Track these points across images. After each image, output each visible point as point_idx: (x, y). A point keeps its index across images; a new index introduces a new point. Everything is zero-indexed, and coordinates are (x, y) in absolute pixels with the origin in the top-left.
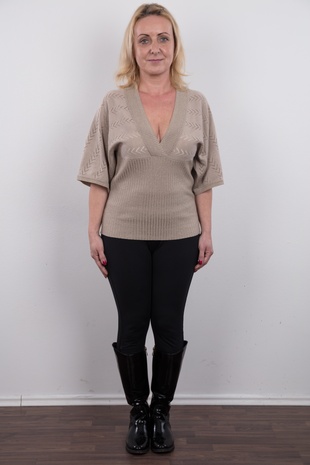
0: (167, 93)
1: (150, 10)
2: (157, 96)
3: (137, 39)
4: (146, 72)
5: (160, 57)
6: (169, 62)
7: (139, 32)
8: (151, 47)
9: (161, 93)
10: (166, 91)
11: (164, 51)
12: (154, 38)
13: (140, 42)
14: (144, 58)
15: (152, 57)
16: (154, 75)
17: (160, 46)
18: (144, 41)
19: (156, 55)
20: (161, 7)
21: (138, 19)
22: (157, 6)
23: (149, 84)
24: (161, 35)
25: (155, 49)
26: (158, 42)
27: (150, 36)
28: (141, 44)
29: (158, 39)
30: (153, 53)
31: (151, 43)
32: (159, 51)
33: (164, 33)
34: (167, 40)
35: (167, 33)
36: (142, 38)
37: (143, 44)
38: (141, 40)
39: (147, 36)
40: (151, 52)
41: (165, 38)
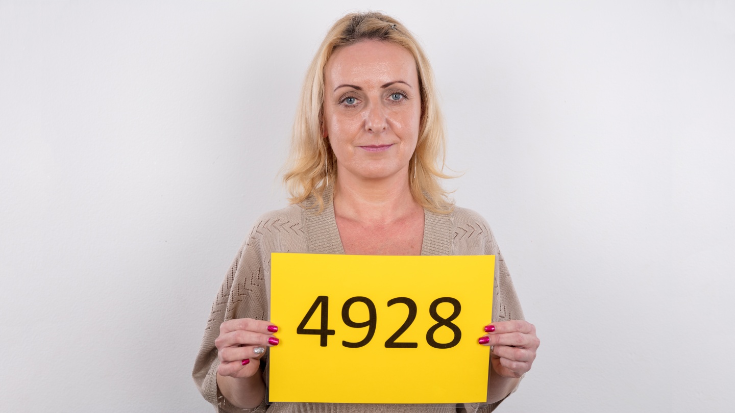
0: (401, 221)
1: (363, 28)
2: (379, 228)
3: (333, 95)
4: (354, 172)
5: (386, 139)
6: (408, 148)
7: (337, 77)
8: (365, 115)
9: (389, 220)
10: (400, 213)
11: (398, 125)
12: (374, 94)
13: (341, 101)
14: (351, 141)
15: (368, 139)
16: (373, 180)
17: (387, 112)
18: (350, 99)
19: (377, 134)
20: (389, 20)
21: (334, 49)
22: (382, 18)
23: (360, 200)
24: (390, 86)
25: (377, 121)
26: (383, 102)
27: (363, 90)
28: (341, 107)
29: (382, 97)
30: (370, 129)
31: (366, 105)
32: (384, 125)
33: (396, 82)
34: (405, 97)
35: (405, 82)
36: (344, 94)
37: (346, 106)
38: (343, 99)
39: (358, 88)
40: (367, 127)
41: (399, 94)
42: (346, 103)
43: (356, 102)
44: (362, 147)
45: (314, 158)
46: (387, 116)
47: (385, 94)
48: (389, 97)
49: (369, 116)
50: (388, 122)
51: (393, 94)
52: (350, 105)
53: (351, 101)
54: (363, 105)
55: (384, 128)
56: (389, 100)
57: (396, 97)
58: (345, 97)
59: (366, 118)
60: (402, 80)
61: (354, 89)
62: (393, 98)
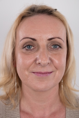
24: (53, 40)
25: (44, 59)
26: (48, 49)
27: (37, 41)
28: (24, 50)
29: (47, 46)
30: (39, 63)
31: (38, 50)
32: (48, 61)
33: (56, 38)
34: (60, 47)
35: (61, 38)
36: (26, 43)
37: (27, 50)
38: (25, 46)
39: (34, 40)
40: (37, 62)
41: (57, 45)
42: (26, 48)
43: (32, 48)
44: (34, 73)
45: (9, 77)
46: (50, 56)
47: (49, 45)
48: (51, 46)
49: (40, 56)
50: (51, 59)
51: (53, 45)
52: (29, 49)
53: (29, 47)
54: (36, 50)
55: (48, 63)
56: (51, 48)
57: (55, 47)
58: (26, 45)
59: (38, 56)
60: (59, 37)
61: (32, 40)
62: (53, 47)
